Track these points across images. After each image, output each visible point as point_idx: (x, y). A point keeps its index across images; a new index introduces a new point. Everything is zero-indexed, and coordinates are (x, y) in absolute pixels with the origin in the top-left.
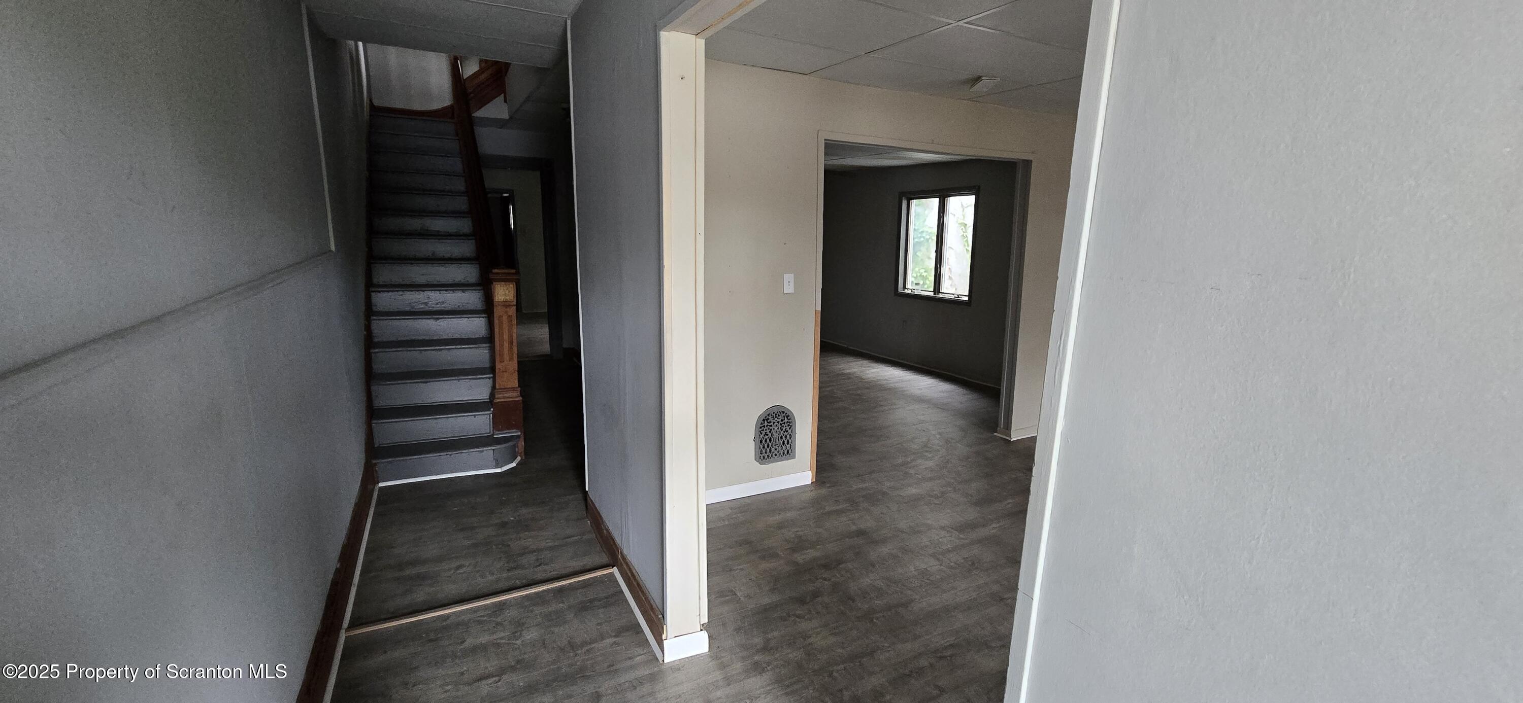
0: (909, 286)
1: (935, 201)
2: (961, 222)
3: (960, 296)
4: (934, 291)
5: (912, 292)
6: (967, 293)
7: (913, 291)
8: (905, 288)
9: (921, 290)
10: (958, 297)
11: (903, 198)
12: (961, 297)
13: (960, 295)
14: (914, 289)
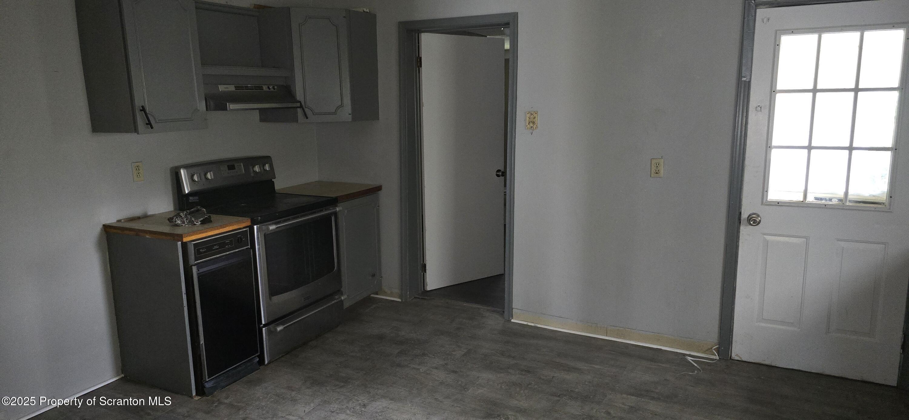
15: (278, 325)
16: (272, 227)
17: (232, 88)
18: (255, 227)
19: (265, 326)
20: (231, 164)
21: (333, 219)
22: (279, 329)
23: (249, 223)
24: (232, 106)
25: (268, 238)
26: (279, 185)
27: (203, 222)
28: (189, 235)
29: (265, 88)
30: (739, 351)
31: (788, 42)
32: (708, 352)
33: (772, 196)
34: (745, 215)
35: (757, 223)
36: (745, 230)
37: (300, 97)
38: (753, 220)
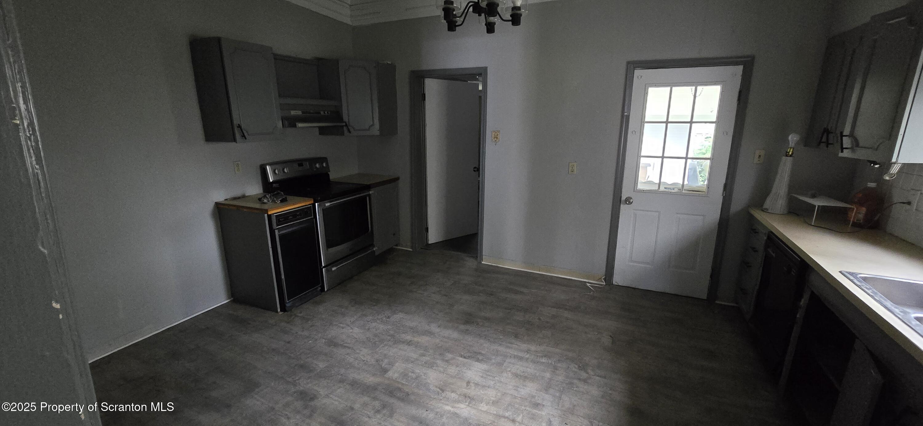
15: (333, 267)
16: (328, 204)
17: (299, 113)
18: (316, 204)
19: (324, 267)
20: (300, 162)
21: (368, 198)
22: (333, 269)
23: (312, 202)
24: (300, 125)
25: (325, 212)
26: (333, 176)
27: (282, 201)
28: (272, 209)
29: (322, 113)
30: (617, 279)
31: (653, 92)
32: (599, 280)
33: (640, 187)
34: (623, 198)
35: (630, 203)
36: (623, 207)
37: (345, 118)
38: (628, 201)
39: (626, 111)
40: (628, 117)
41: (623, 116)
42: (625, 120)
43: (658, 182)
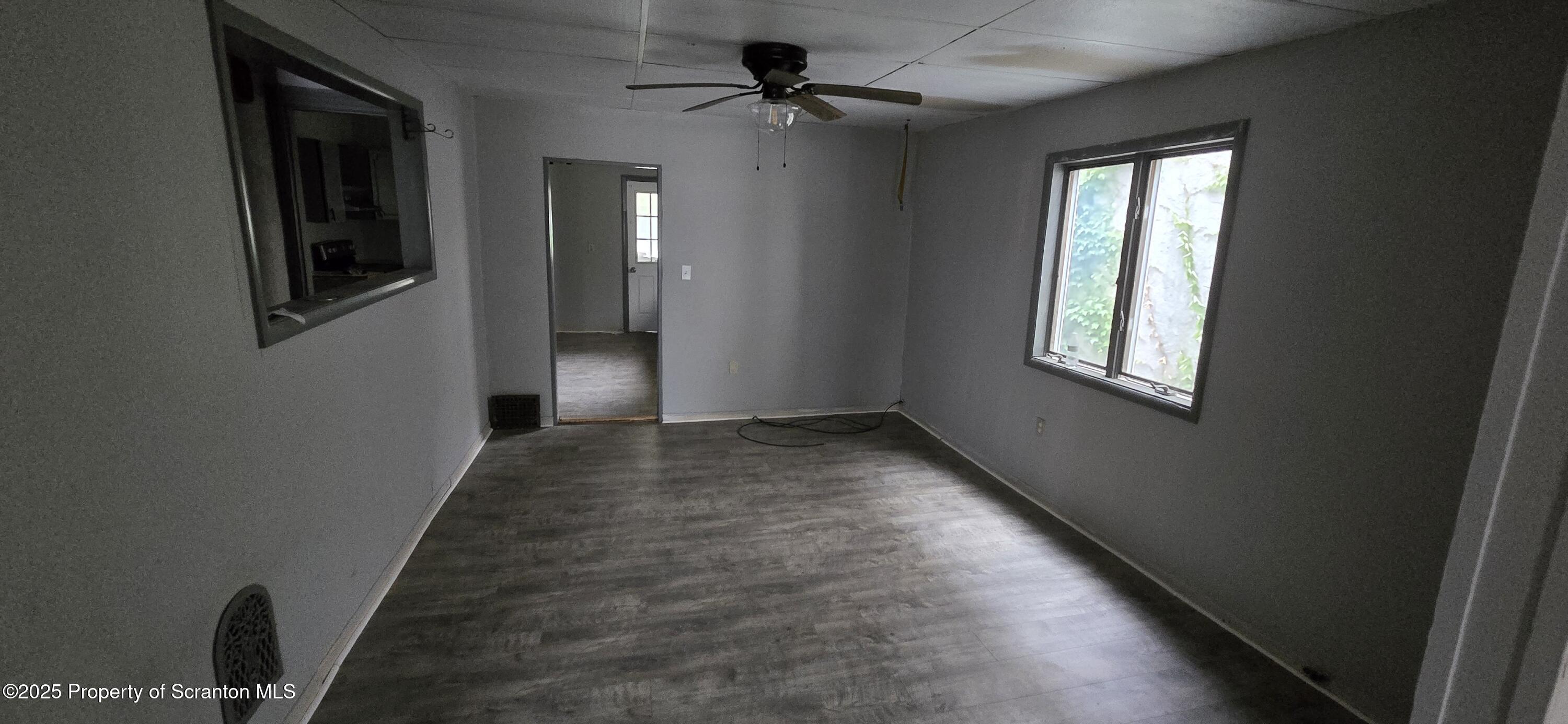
0: (1055, 348)
1: (1125, 173)
2: (1180, 222)
3: (1170, 391)
4: (1108, 369)
5: (1060, 361)
6: (1191, 388)
7: (1063, 359)
8: (1047, 350)
9: (1080, 361)
10: (1165, 393)
11: (1055, 165)
12: (1173, 395)
13: (1171, 388)
14: (1065, 357)
30: (632, 328)
31: (639, 196)
32: (621, 330)
33: (639, 260)
34: (629, 268)
35: (635, 272)
36: (630, 274)
37: (376, 204)
38: (633, 270)
39: (624, 208)
40: (626, 212)
41: (622, 212)
42: (624, 215)
43: (650, 257)
